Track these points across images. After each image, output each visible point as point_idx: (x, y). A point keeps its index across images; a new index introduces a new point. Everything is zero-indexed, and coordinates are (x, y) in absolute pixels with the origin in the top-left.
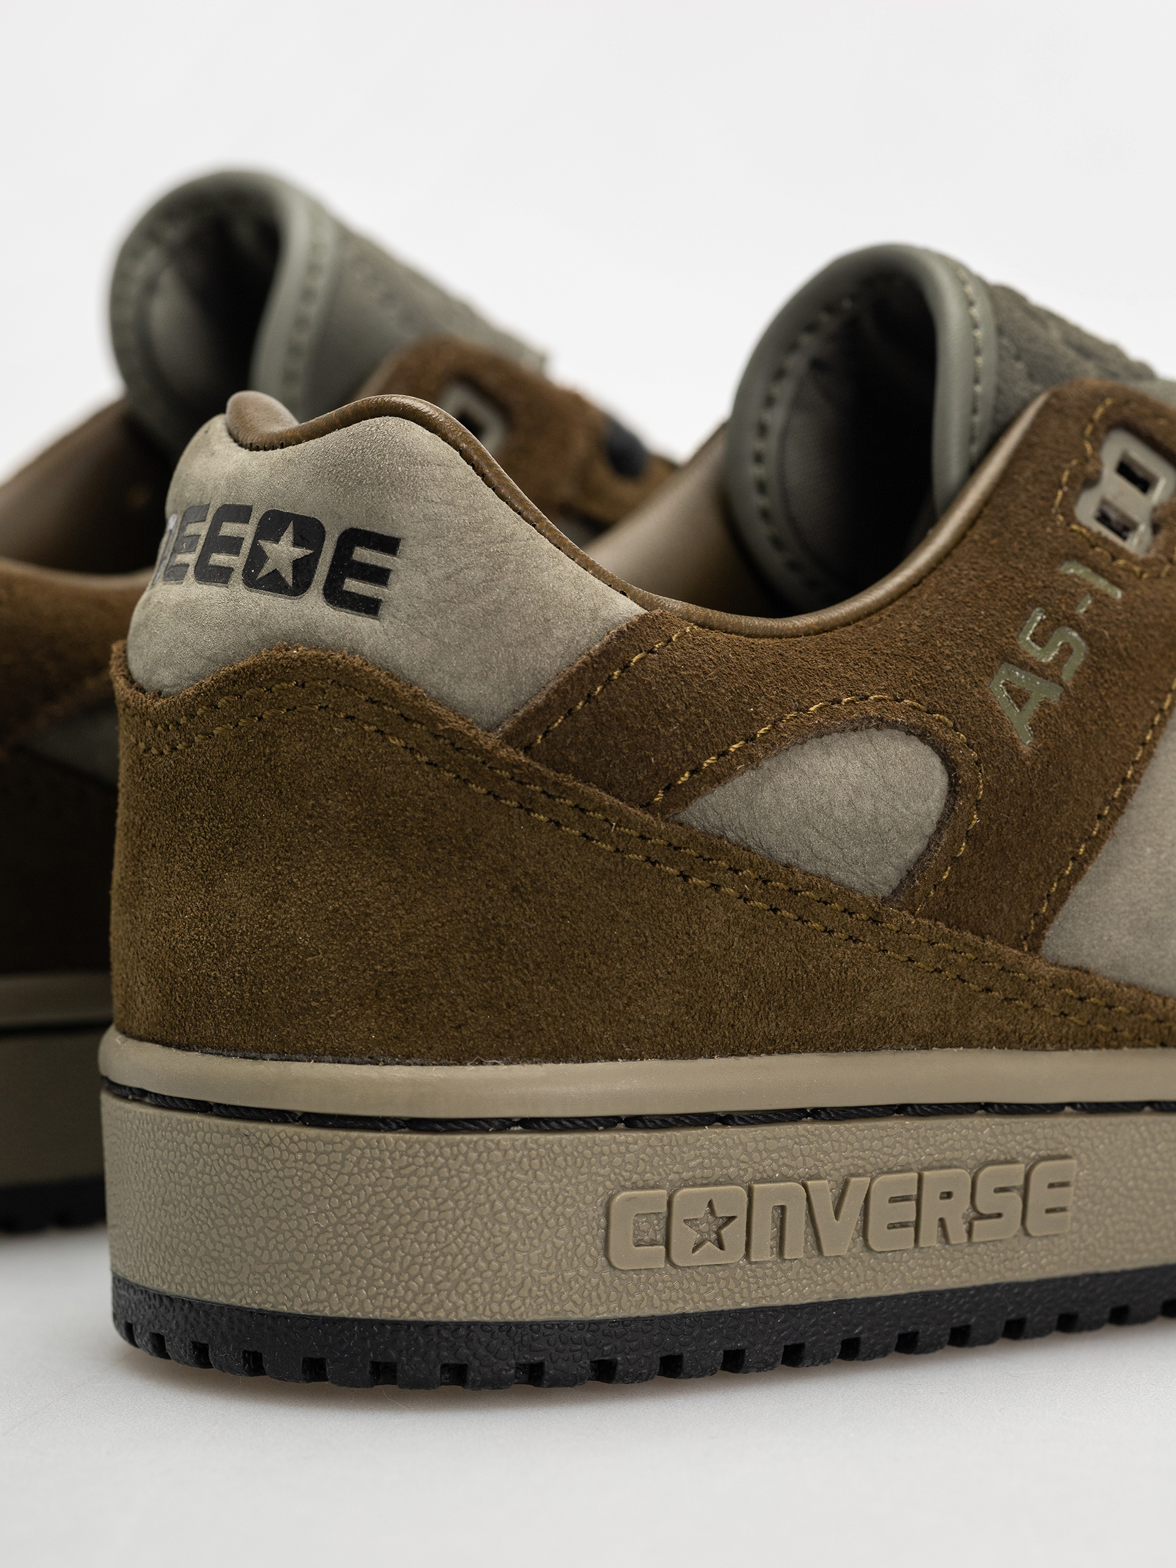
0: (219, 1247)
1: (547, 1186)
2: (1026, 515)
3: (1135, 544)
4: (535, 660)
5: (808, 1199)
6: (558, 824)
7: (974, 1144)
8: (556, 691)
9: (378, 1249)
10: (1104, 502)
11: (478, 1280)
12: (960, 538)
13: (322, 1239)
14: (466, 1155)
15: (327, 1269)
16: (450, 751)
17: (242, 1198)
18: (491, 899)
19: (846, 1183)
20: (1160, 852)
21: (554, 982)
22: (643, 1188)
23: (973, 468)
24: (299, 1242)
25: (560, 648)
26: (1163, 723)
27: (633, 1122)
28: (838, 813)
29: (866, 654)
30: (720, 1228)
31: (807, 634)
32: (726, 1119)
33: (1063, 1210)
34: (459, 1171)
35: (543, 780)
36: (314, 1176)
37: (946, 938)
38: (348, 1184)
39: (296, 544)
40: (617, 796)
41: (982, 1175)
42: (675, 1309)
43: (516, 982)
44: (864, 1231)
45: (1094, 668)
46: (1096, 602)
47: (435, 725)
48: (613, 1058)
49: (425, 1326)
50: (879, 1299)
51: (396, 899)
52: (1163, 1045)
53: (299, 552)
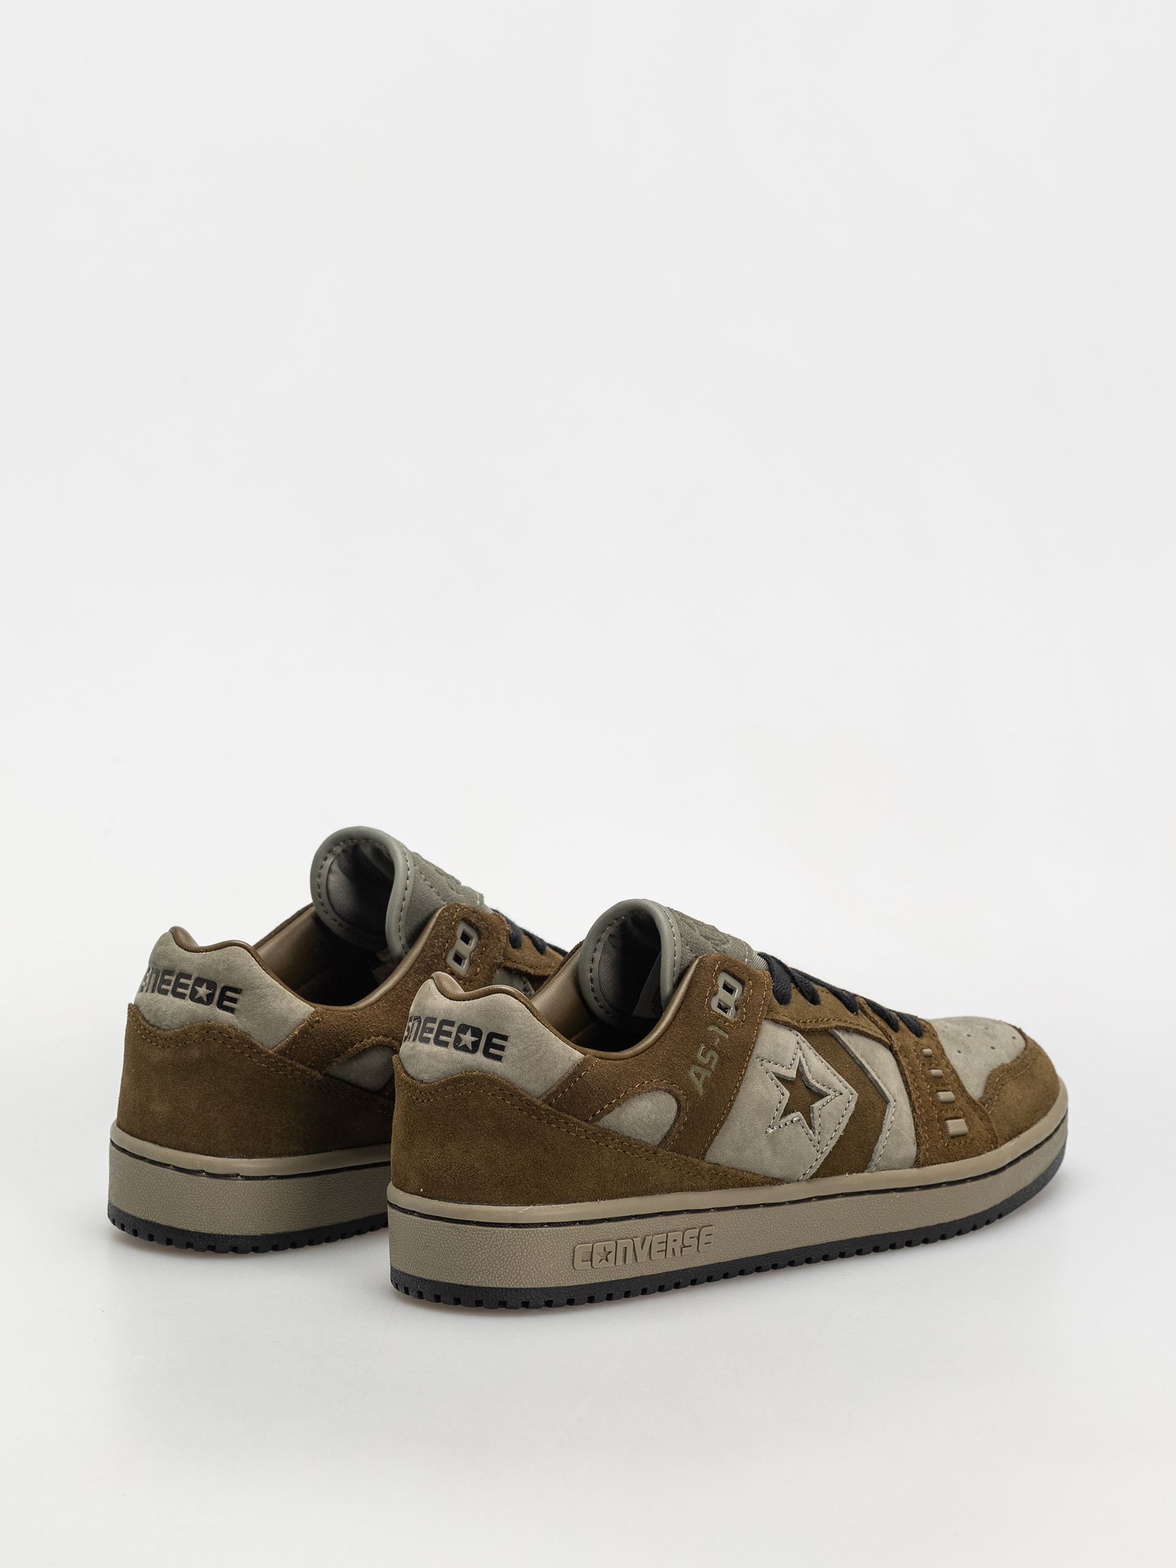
0: (446, 1264)
1: (555, 1244)
2: (697, 1009)
3: (730, 1015)
4: (553, 1075)
5: (634, 1244)
6: (559, 1128)
7: (683, 1223)
8: (560, 1086)
9: (502, 1265)
10: (720, 1000)
11: (533, 1274)
12: (675, 1017)
13: (483, 1262)
14: (531, 1235)
15: (484, 1272)
16: (526, 1105)
17: (455, 1248)
18: (538, 1152)
19: (645, 1238)
20: (742, 1124)
21: (557, 1178)
22: (585, 1244)
23: (676, 985)
24: (475, 1263)
25: (560, 1071)
26: (742, 1080)
27: (581, 1223)
28: (644, 1120)
29: (651, 1065)
30: (607, 1255)
31: (631, 1057)
32: (609, 1220)
33: (710, 1243)
34: (528, 1240)
35: (555, 1114)
36: (481, 1242)
37: (676, 1157)
38: (492, 1245)
39: (472, 1036)
40: (578, 1118)
41: (686, 1233)
42: (593, 1282)
43: (546, 1179)
44: (650, 1253)
45: (721, 1063)
46: (720, 1040)
47: (521, 1097)
48: (576, 1202)
49: (516, 1289)
50: (653, 1275)
51: (508, 1153)
52: (742, 1187)
53: (474, 1039)
